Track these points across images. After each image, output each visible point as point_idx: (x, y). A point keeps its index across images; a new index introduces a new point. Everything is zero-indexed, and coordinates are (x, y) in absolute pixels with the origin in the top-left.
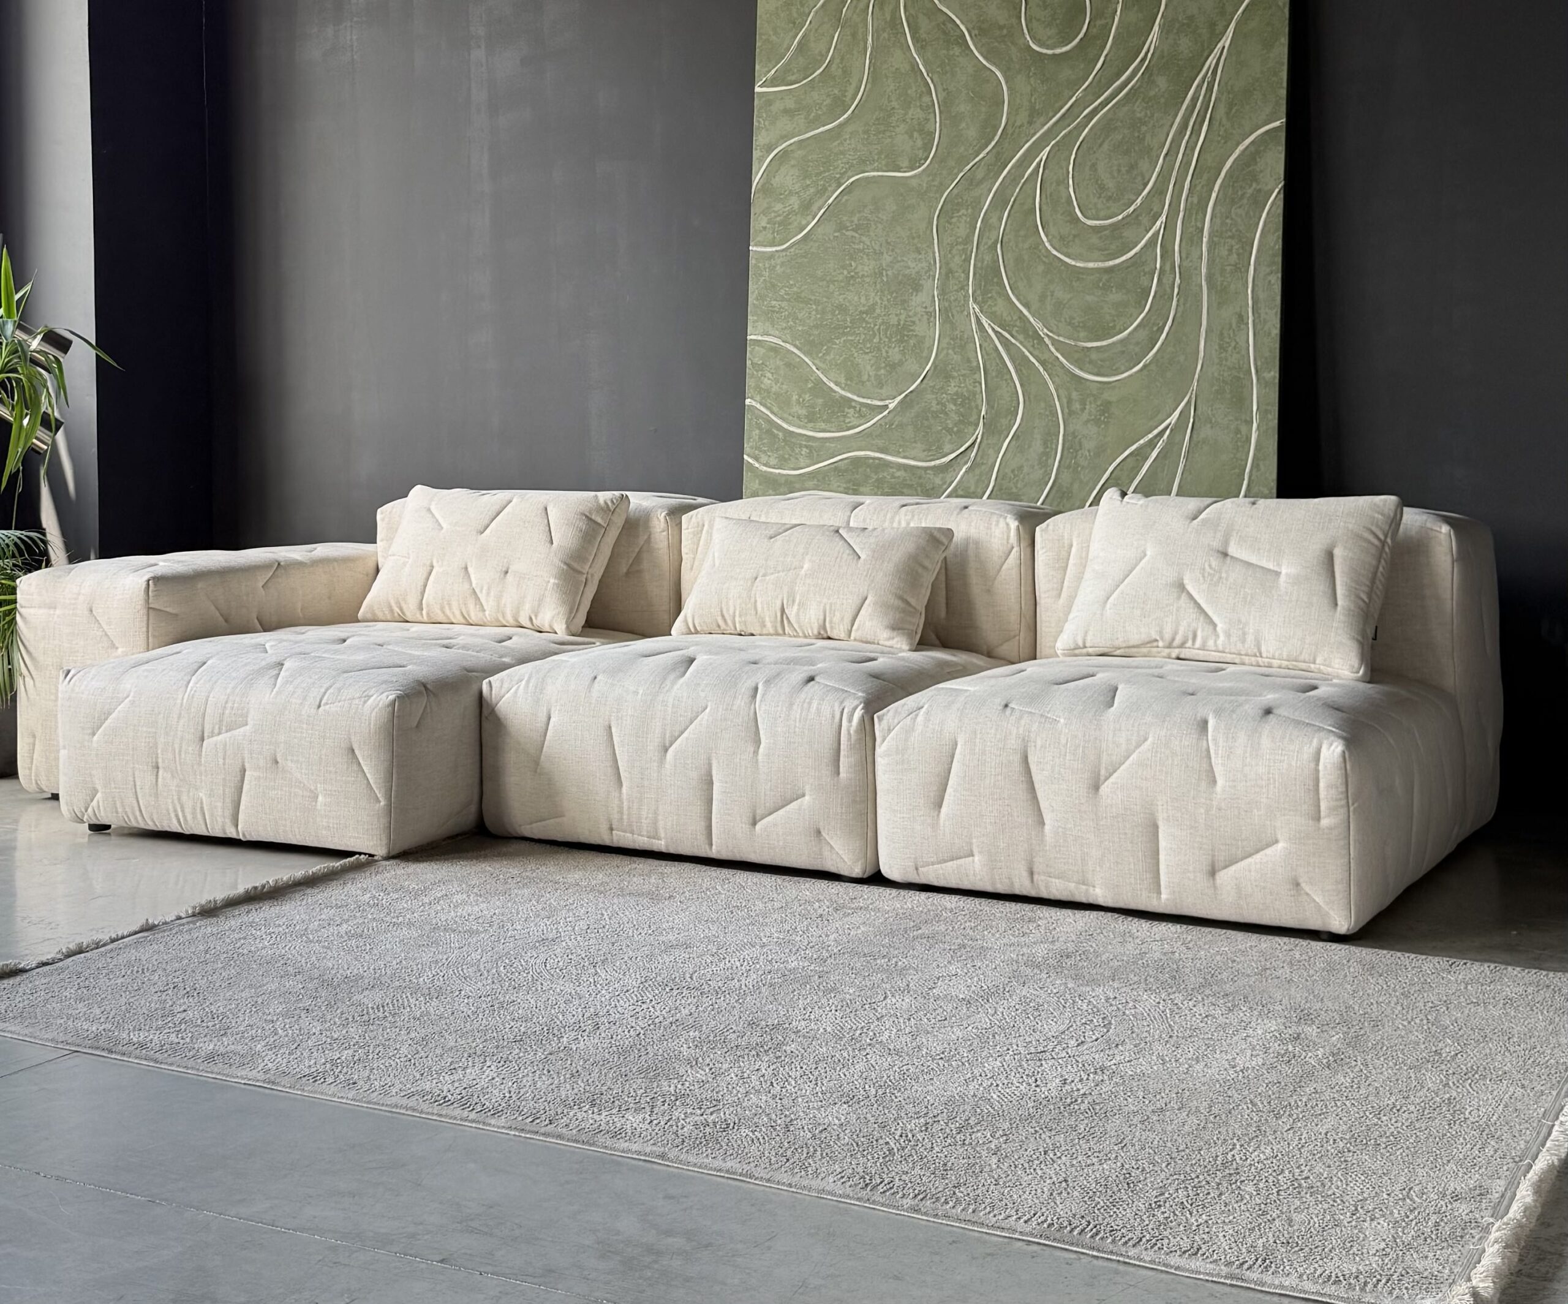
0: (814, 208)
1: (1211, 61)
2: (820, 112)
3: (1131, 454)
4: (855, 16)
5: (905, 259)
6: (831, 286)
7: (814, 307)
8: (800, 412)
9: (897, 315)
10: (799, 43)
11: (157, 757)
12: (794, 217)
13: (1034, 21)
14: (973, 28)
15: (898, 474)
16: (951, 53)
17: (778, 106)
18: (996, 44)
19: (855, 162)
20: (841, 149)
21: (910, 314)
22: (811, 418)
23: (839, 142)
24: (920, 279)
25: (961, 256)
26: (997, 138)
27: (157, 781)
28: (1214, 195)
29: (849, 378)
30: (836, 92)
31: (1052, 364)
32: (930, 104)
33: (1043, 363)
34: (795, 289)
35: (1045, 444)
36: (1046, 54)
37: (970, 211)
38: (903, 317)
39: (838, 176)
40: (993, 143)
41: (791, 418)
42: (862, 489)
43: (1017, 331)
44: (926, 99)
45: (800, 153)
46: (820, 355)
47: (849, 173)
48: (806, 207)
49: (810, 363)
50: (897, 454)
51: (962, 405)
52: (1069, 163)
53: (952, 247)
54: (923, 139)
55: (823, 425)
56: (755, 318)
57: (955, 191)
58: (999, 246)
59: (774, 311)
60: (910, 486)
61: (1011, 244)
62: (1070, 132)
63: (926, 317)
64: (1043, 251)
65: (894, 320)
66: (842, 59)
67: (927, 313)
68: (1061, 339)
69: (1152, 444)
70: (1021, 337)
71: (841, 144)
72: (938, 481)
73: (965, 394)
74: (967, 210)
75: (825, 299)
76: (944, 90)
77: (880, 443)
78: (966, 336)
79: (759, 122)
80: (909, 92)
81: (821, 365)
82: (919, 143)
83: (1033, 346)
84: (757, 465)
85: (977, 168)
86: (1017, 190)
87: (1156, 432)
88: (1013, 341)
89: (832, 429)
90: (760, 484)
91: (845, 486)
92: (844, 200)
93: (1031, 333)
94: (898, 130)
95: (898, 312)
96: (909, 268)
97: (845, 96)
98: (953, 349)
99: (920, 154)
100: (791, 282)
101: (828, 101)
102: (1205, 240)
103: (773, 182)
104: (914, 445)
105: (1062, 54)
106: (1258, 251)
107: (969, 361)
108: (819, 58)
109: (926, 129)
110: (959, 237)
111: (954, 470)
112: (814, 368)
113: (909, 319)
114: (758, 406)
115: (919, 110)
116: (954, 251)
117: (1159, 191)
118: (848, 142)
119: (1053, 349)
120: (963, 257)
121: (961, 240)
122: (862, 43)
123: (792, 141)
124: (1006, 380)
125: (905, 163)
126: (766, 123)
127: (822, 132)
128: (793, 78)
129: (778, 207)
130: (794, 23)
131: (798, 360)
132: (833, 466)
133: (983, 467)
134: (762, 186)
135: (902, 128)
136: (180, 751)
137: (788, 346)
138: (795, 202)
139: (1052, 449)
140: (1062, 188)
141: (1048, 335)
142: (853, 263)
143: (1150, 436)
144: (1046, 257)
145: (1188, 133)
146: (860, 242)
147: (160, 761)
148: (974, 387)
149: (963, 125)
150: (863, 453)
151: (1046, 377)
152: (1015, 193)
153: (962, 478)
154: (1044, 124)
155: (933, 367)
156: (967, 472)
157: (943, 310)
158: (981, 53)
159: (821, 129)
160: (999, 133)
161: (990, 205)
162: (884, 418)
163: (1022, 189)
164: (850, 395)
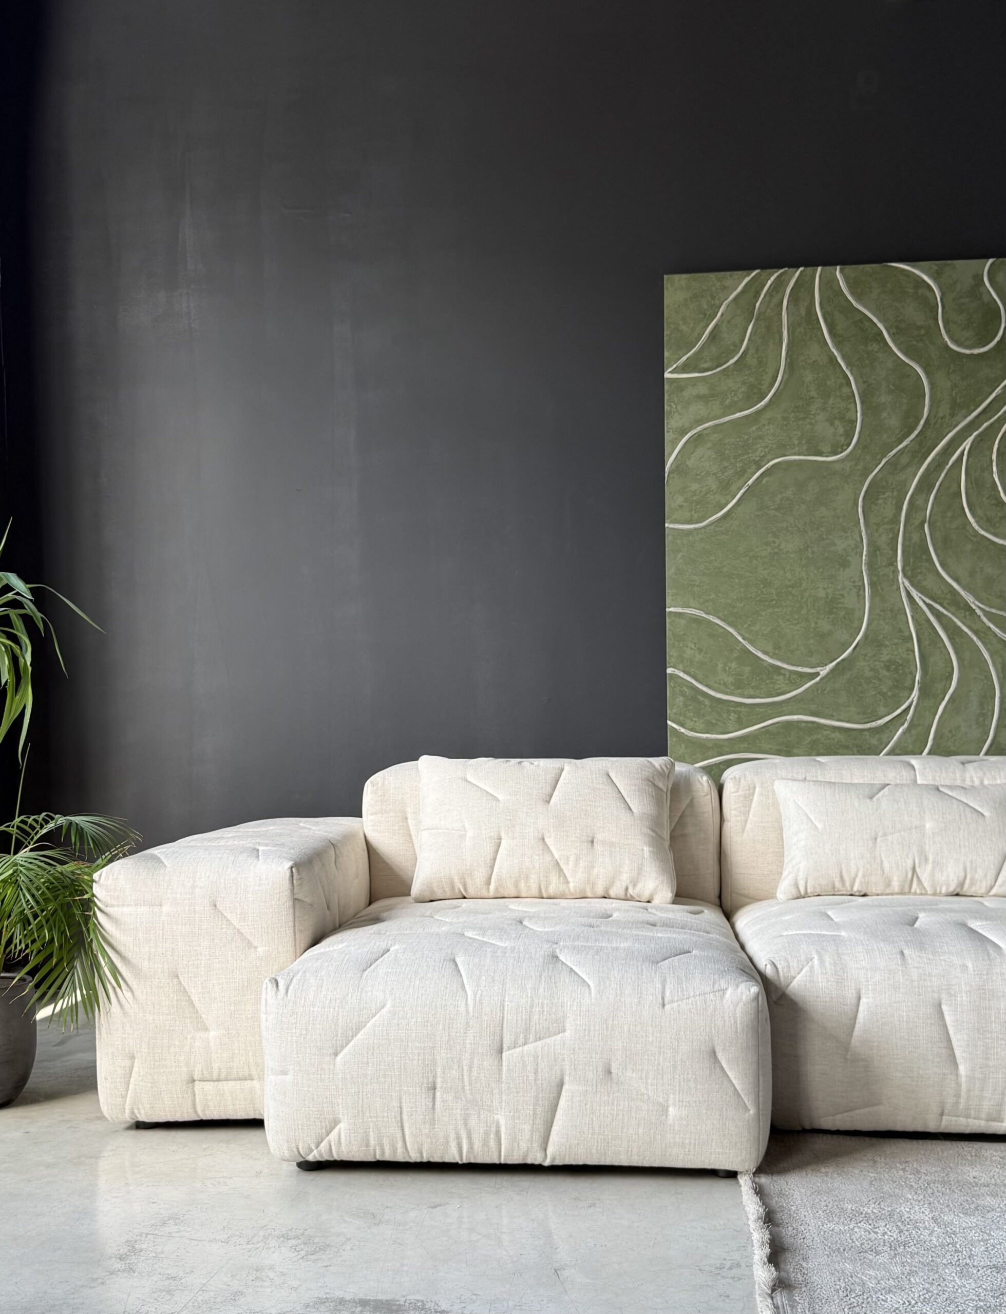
0: (733, 488)
2: (736, 399)
4: (769, 311)
5: (830, 537)
6: (755, 562)
7: (737, 581)
8: (726, 680)
9: (825, 589)
10: (712, 332)
11: (435, 1077)
12: (712, 497)
13: (950, 322)
14: (891, 327)
15: (833, 735)
16: (870, 348)
17: (688, 393)
18: (915, 343)
19: (774, 446)
20: (760, 433)
21: (839, 587)
22: (739, 686)
23: (757, 427)
24: (847, 556)
25: (888, 535)
26: (919, 428)
27: (434, 1105)
29: (777, 647)
30: (752, 380)
31: (984, 633)
32: (850, 394)
33: (976, 632)
34: (716, 564)
35: (982, 705)
36: (964, 354)
37: (895, 493)
38: (829, 591)
39: (757, 459)
40: (916, 432)
41: (716, 685)
42: (795, 751)
43: (948, 604)
44: (845, 390)
45: (716, 437)
46: (746, 626)
47: (769, 457)
48: (726, 488)
49: (735, 633)
50: (831, 717)
51: (896, 670)
52: (992, 453)
53: (878, 525)
54: (844, 427)
55: (752, 692)
56: (675, 591)
57: (880, 476)
58: (926, 526)
59: (694, 585)
60: (847, 747)
61: (938, 524)
62: (991, 425)
63: (854, 591)
64: (971, 531)
65: (821, 594)
66: (757, 350)
67: (855, 587)
68: (994, 611)
70: (953, 609)
71: (759, 429)
72: (874, 741)
73: (899, 661)
74: (893, 492)
75: (748, 574)
76: (864, 382)
77: (813, 707)
78: (896, 608)
79: (670, 406)
80: (828, 383)
81: (747, 635)
82: (841, 430)
83: (965, 617)
84: (683, 730)
85: (902, 454)
86: (943, 475)
88: (945, 612)
89: (761, 696)
90: (686, 748)
91: (777, 747)
92: (764, 482)
93: (962, 605)
94: (819, 417)
95: (826, 586)
96: (835, 545)
97: (762, 385)
98: (885, 619)
99: (842, 439)
100: (712, 558)
101: (744, 389)
103: (688, 463)
104: (848, 708)
105: (979, 355)
107: (901, 631)
108: (732, 348)
109: (847, 418)
110: (885, 517)
111: (891, 731)
112: (740, 639)
113: (837, 593)
114: (681, 674)
115: (839, 400)
116: (881, 530)
118: (767, 427)
119: (985, 620)
120: (891, 536)
121: (886, 520)
122: (777, 336)
123: (707, 425)
124: (939, 648)
125: (827, 448)
126: (679, 407)
127: (739, 418)
128: (706, 365)
129: (695, 486)
130: (705, 314)
131: (722, 630)
132: (763, 730)
133: (920, 728)
134: (677, 467)
135: (821, 417)
136: (471, 1068)
137: (711, 618)
138: (712, 483)
139: (988, 710)
140: (986, 474)
141: (979, 607)
142: (776, 540)
144: (974, 536)
146: (784, 521)
147: (439, 1080)
148: (909, 654)
149: (884, 415)
150: (795, 717)
151: (979, 644)
152: (941, 479)
153: (900, 738)
154: (966, 417)
155: (866, 635)
156: (904, 733)
157: (872, 584)
158: (900, 349)
159: (738, 415)
160: (922, 422)
161: (916, 489)
162: (817, 683)
163: (947, 474)
164: (779, 664)
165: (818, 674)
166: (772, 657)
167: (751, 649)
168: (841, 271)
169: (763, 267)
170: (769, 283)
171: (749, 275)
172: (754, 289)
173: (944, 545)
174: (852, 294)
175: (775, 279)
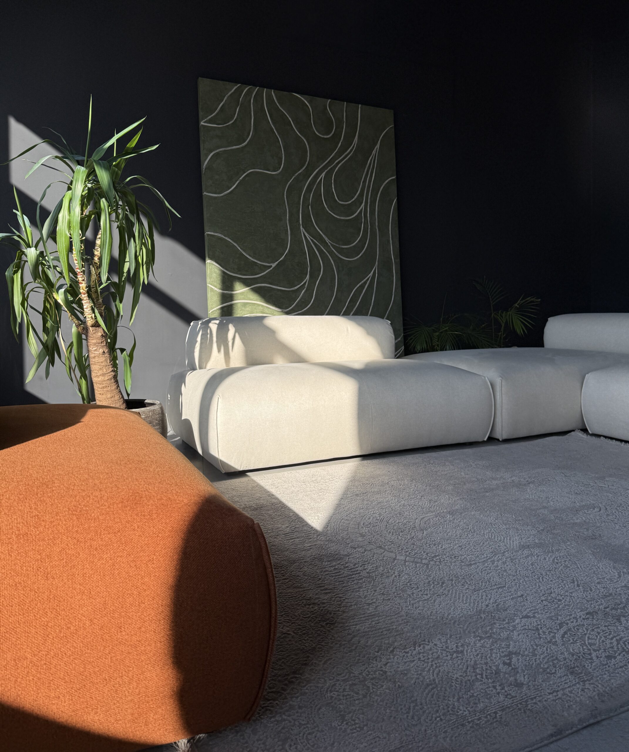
0: (234, 180)
1: (374, 152)
2: (233, 140)
3: (359, 286)
4: (245, 103)
5: (274, 207)
6: (244, 215)
7: (237, 222)
8: (234, 267)
10: (221, 108)
12: (224, 183)
13: (315, 122)
14: (294, 120)
15: (278, 293)
16: (286, 128)
17: (212, 133)
18: (303, 128)
19: (250, 164)
20: (244, 157)
21: (278, 229)
22: (240, 270)
23: (243, 154)
24: (281, 216)
25: (296, 209)
26: (306, 165)
28: (378, 199)
29: (255, 253)
30: (240, 132)
31: (331, 253)
32: (279, 147)
33: (328, 252)
34: (228, 214)
35: (332, 281)
36: (321, 137)
37: (298, 191)
38: (275, 231)
39: (243, 168)
40: (305, 167)
41: (230, 269)
43: (318, 240)
44: (277, 144)
45: (225, 156)
46: (242, 243)
47: (248, 168)
48: (231, 179)
49: (237, 246)
50: (277, 285)
51: (301, 266)
52: (332, 180)
55: (245, 273)
56: (210, 225)
57: (292, 183)
58: (310, 207)
59: (218, 223)
60: (283, 298)
61: (314, 207)
62: (332, 168)
63: (284, 231)
64: (325, 211)
65: (271, 231)
66: (241, 120)
68: (334, 244)
69: (365, 283)
70: (320, 242)
72: (293, 296)
73: (301, 262)
75: (241, 220)
76: (285, 142)
77: (270, 281)
78: (300, 240)
79: (205, 139)
80: (271, 140)
81: (242, 247)
82: (276, 161)
83: (324, 246)
84: (216, 289)
85: (300, 175)
86: (315, 186)
87: (366, 278)
88: (318, 243)
89: (249, 275)
90: (218, 297)
91: (256, 298)
92: (246, 179)
93: (323, 241)
94: (267, 154)
95: (273, 228)
96: (276, 211)
97: (244, 135)
98: (296, 244)
99: (277, 166)
100: (226, 211)
101: (236, 136)
102: (376, 213)
104: (283, 282)
105: (326, 138)
106: (392, 219)
107: (302, 250)
108: (231, 116)
109: (278, 157)
110: (295, 202)
111: (299, 292)
112: (239, 249)
113: (278, 232)
114: (214, 263)
115: (275, 148)
116: (293, 206)
117: (361, 194)
118: (246, 155)
119: (331, 247)
122: (249, 114)
123: (221, 149)
124: (316, 258)
125: (271, 168)
126: (208, 140)
127: (235, 149)
128: (219, 122)
129: (216, 177)
130: (218, 99)
131: (231, 244)
133: (310, 291)
134: (208, 167)
135: (269, 154)
137: (227, 238)
138: (224, 177)
139: (334, 283)
140: (330, 188)
141: (329, 242)
142: (252, 206)
143: (365, 280)
144: (327, 213)
145: (369, 175)
146: (255, 198)
148: (305, 260)
149: (293, 157)
150: (263, 285)
151: (330, 257)
152: (314, 188)
153: (303, 295)
154: (322, 163)
155: (289, 250)
156: (304, 293)
157: (290, 229)
158: (297, 130)
159: (234, 147)
160: (307, 163)
161: (305, 190)
162: (271, 270)
163: (316, 186)
164: (256, 261)
165: (271, 266)
166: (253, 258)
167: (244, 253)
168: (274, 92)
169: (242, 83)
170: (245, 91)
171: (237, 85)
172: (238, 92)
173: (316, 216)
174: (278, 102)
175: (247, 90)
